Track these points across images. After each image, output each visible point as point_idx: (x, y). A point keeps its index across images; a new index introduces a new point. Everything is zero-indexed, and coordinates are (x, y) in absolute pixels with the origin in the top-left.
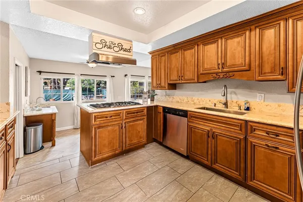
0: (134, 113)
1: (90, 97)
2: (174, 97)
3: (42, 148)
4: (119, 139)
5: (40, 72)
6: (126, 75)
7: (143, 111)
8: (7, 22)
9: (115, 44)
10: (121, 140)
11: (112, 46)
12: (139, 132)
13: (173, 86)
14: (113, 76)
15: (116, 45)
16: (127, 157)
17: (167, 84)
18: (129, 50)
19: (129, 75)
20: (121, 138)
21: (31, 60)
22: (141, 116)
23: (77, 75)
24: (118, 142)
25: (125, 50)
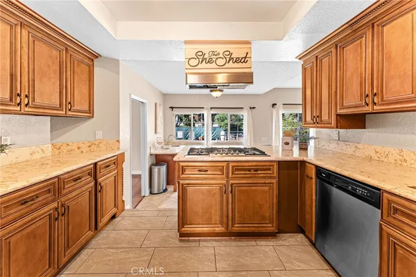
0: (249, 170)
1: (239, 136)
2: (359, 146)
3: (165, 190)
4: (222, 210)
5: (172, 108)
6: (274, 105)
7: (269, 169)
8: (116, 58)
9: (219, 54)
10: (225, 212)
11: (214, 58)
12: (261, 206)
13: (356, 121)
14: (254, 108)
15: (221, 56)
16: (234, 243)
17: (334, 117)
18: (244, 60)
19: (279, 105)
20: (225, 209)
21: (165, 96)
22: (264, 177)
23: (207, 109)
24: (218, 213)
25: (237, 60)
